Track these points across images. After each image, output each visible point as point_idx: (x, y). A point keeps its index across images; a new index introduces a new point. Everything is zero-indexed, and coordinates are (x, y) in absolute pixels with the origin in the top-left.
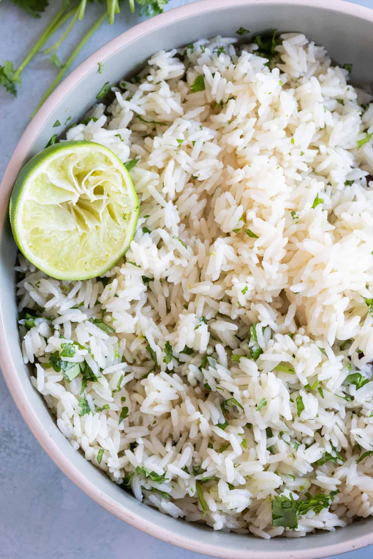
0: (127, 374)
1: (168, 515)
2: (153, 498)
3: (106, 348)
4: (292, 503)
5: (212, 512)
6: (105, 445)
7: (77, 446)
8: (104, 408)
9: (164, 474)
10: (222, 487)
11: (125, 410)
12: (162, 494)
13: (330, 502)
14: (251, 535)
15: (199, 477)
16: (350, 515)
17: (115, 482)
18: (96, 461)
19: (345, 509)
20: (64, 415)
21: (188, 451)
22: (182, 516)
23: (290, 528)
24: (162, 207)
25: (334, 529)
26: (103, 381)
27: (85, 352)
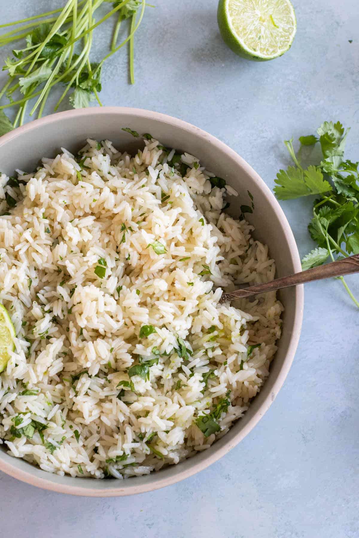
0: (62, 410)
1: (144, 475)
2: (128, 471)
3: (39, 404)
4: (207, 417)
5: (167, 455)
6: (79, 461)
7: (62, 473)
8: (63, 440)
9: (124, 453)
10: (162, 436)
11: (76, 432)
12: (132, 465)
13: (229, 400)
14: (199, 452)
15: (145, 440)
16: (246, 400)
17: (100, 479)
18: (80, 474)
19: (241, 399)
20: (42, 460)
21: (128, 430)
22: (152, 470)
23: (218, 431)
25: (243, 415)
26: (52, 425)
27: (29, 415)
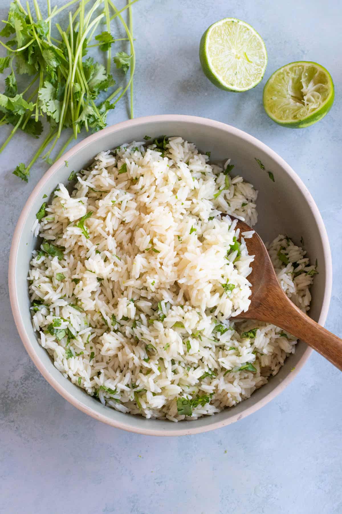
0: (92, 333)
1: (120, 412)
2: (111, 403)
3: (79, 319)
4: (188, 401)
5: (144, 409)
6: (82, 375)
7: (66, 376)
8: (80, 354)
9: (116, 389)
10: (149, 395)
11: (93, 354)
12: (116, 400)
13: (210, 399)
14: (167, 420)
15: (135, 390)
16: (222, 405)
17: (89, 395)
18: (78, 384)
19: (219, 402)
20: (58, 359)
21: (129, 375)
22: (128, 412)
23: (188, 415)
24: (106, 239)
25: (214, 414)
26: (79, 339)
27: (67, 323)
